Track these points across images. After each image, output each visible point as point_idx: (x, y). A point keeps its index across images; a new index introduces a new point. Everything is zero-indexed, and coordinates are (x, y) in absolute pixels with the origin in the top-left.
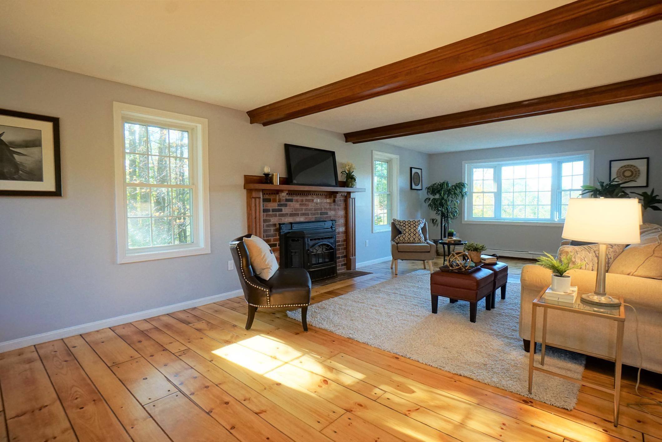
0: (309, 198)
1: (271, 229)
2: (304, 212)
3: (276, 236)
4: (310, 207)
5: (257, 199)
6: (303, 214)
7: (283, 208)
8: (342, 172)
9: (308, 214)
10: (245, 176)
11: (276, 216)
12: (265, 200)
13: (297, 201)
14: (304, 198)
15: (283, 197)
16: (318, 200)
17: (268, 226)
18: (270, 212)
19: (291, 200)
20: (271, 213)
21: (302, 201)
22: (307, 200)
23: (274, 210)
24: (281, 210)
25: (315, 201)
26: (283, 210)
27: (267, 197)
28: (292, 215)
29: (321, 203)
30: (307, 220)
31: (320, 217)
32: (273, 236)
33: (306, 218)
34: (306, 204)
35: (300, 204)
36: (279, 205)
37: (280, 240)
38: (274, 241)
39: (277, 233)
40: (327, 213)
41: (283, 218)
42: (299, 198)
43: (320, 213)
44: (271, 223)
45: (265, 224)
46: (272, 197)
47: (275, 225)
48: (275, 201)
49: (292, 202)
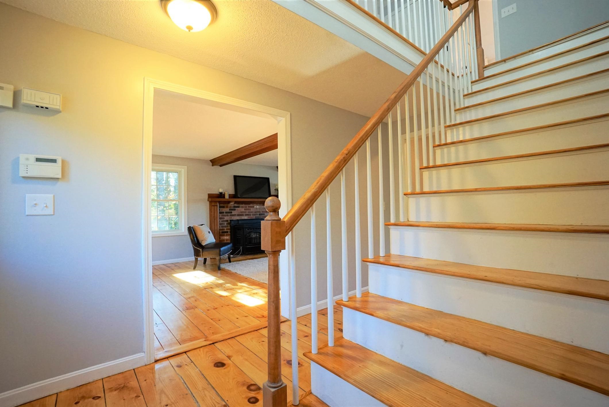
0: (251, 205)
1: (225, 223)
2: (247, 213)
3: (228, 227)
4: (252, 210)
5: (216, 207)
6: (246, 215)
7: (233, 211)
8: (275, 190)
9: (250, 215)
10: (208, 194)
11: (228, 215)
12: (220, 207)
13: (242, 207)
14: (247, 206)
15: (232, 205)
16: (258, 207)
17: (222, 221)
18: (224, 213)
19: (239, 207)
20: (225, 214)
21: (246, 207)
22: (249, 207)
23: (226, 213)
24: (231, 213)
25: (255, 207)
26: (233, 212)
27: (222, 205)
28: (238, 215)
29: (259, 208)
30: (249, 218)
31: (259, 216)
32: (225, 227)
33: (249, 217)
34: (248, 209)
35: (245, 209)
36: (230, 210)
37: (231, 229)
38: (227, 229)
39: (229, 225)
40: (264, 214)
41: (233, 217)
42: (244, 205)
43: (259, 214)
44: (225, 220)
45: (221, 220)
46: (225, 205)
47: (227, 221)
48: (227, 207)
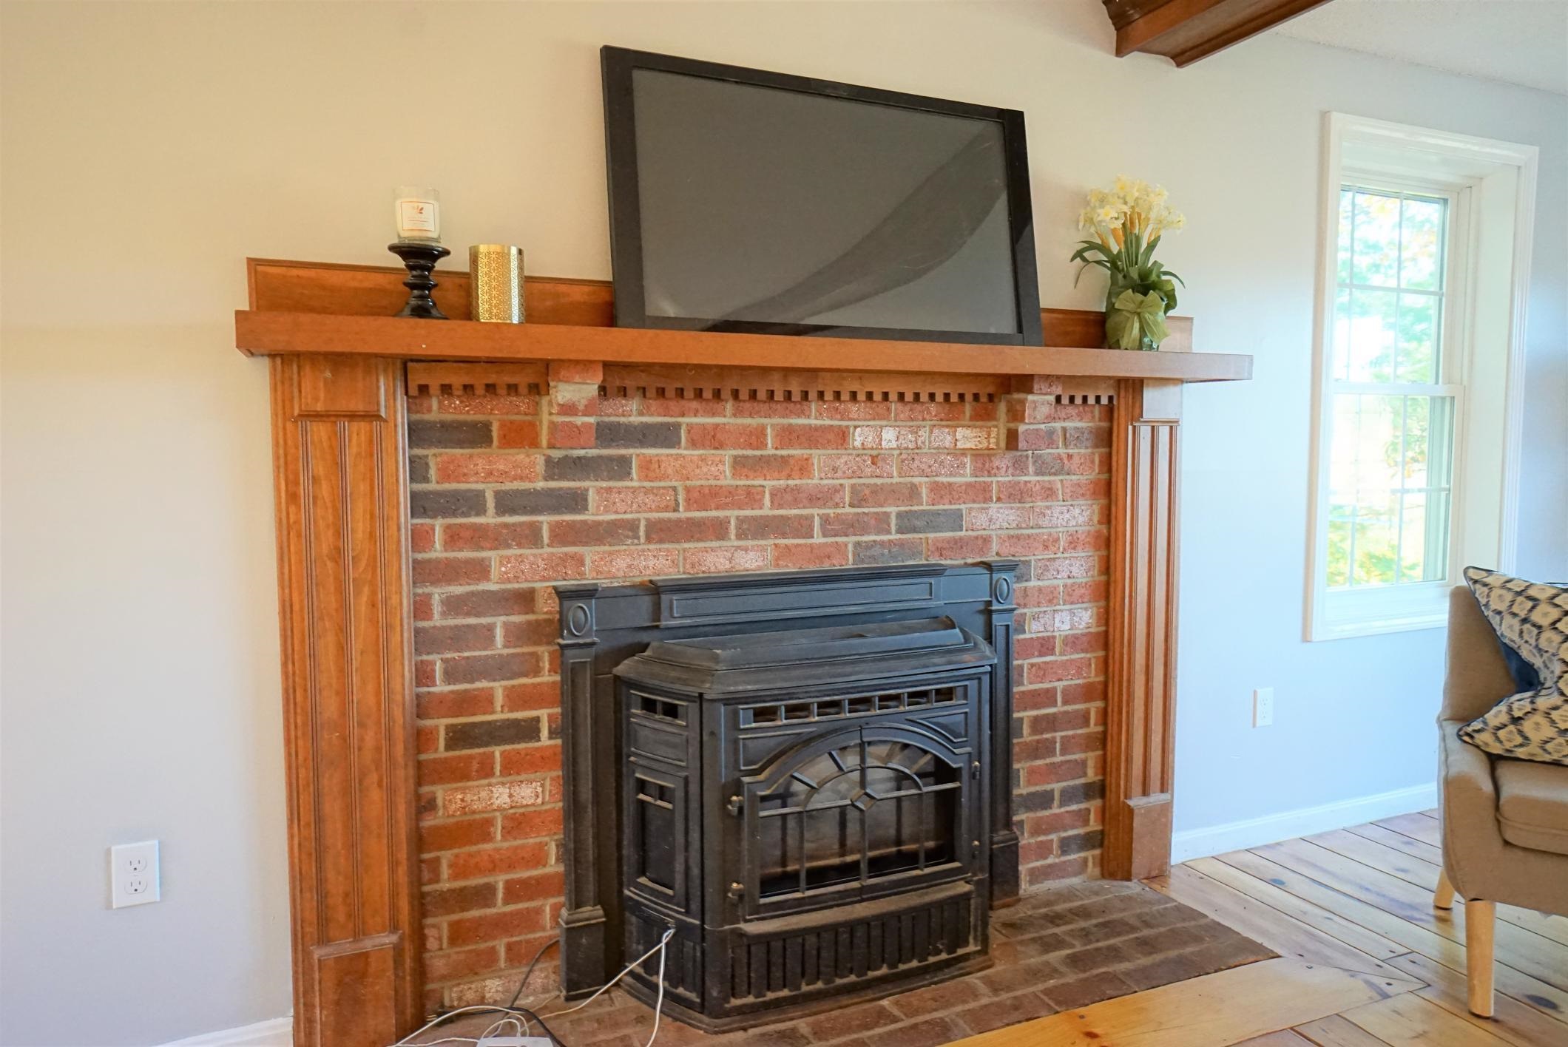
0: (815, 417)
1: (490, 628)
2: (767, 510)
3: (537, 671)
4: (816, 480)
5: (357, 433)
7: (592, 487)
8: (1079, 254)
9: (803, 529)
10: (254, 264)
11: (531, 537)
12: (418, 434)
13: (711, 439)
14: (771, 423)
15: (568, 409)
16: (889, 436)
17: (453, 605)
18: (481, 511)
19: (666, 436)
20: (490, 518)
21: (757, 438)
22: (788, 437)
23: (507, 503)
24: (577, 501)
25: (859, 437)
26: (592, 497)
27: (436, 410)
28: (661, 532)
29: (908, 457)
30: (790, 568)
31: (901, 544)
32: (500, 668)
33: (785, 553)
34: (784, 460)
35: (738, 463)
36: (556, 468)
37: (569, 693)
38: (518, 698)
39: (544, 652)
40: (955, 520)
41: (590, 554)
42: (726, 418)
43: (899, 515)
44: (491, 587)
45: (438, 594)
46: (496, 414)
47: (526, 599)
48: (522, 436)
49: (675, 443)
